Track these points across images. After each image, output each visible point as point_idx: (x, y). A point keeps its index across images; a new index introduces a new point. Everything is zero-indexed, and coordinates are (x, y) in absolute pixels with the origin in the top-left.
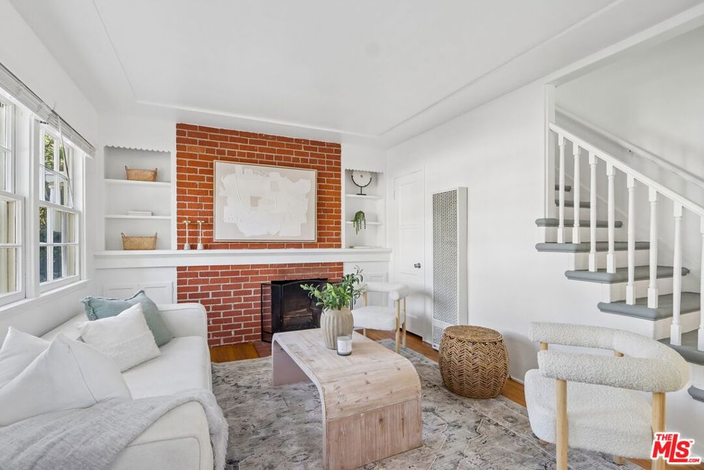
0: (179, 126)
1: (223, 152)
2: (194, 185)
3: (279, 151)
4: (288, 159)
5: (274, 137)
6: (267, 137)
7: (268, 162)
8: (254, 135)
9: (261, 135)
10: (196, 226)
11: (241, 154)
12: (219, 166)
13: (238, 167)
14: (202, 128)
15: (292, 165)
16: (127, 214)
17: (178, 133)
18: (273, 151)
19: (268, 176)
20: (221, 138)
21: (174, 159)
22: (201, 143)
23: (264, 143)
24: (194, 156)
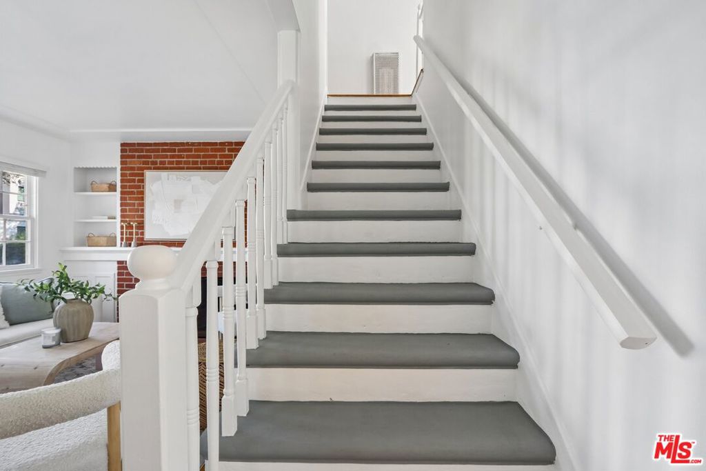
0: (122, 145)
1: (155, 163)
2: (132, 193)
3: (204, 156)
4: (213, 162)
5: (199, 144)
6: (193, 144)
7: (195, 167)
8: (182, 144)
9: (188, 144)
10: (131, 227)
11: (170, 163)
12: (149, 174)
13: (164, 174)
14: (139, 144)
15: (216, 168)
16: (91, 218)
17: (122, 151)
18: (199, 157)
19: (190, 180)
20: (153, 151)
21: (119, 172)
22: (139, 157)
23: (190, 150)
24: (132, 169)
